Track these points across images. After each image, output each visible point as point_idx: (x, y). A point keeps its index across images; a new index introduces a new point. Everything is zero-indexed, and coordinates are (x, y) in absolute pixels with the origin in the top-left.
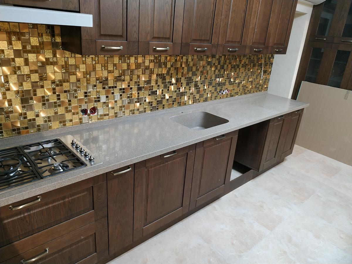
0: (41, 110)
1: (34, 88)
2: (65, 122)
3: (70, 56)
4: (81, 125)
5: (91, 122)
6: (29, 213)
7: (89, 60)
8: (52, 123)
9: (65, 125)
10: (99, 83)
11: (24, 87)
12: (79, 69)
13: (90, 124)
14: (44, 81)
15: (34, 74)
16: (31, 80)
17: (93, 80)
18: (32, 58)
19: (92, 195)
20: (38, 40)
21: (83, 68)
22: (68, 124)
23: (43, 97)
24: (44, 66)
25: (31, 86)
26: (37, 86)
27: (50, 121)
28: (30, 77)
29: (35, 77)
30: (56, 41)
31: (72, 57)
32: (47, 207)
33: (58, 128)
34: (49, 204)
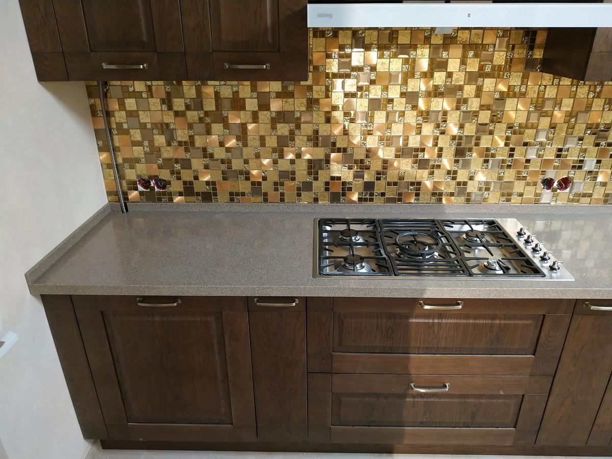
0: (479, 169)
1: (479, 134)
2: (510, 195)
3: (551, 83)
4: (536, 205)
5: (554, 203)
6: (440, 321)
7: (583, 91)
8: (490, 193)
9: (508, 200)
10: (590, 134)
11: (465, 132)
12: (560, 107)
13: (552, 206)
14: (497, 124)
15: (484, 111)
16: (477, 120)
17: (580, 128)
18: (488, 86)
19: (538, 329)
20: (505, 56)
21: (567, 104)
22: (515, 199)
23: (488, 149)
24: (503, 99)
25: (475, 130)
26: (484, 132)
27: (487, 189)
28: (477, 116)
29: (485, 117)
30: (534, 57)
31: (553, 84)
32: (466, 321)
33: (496, 204)
34: (471, 319)
